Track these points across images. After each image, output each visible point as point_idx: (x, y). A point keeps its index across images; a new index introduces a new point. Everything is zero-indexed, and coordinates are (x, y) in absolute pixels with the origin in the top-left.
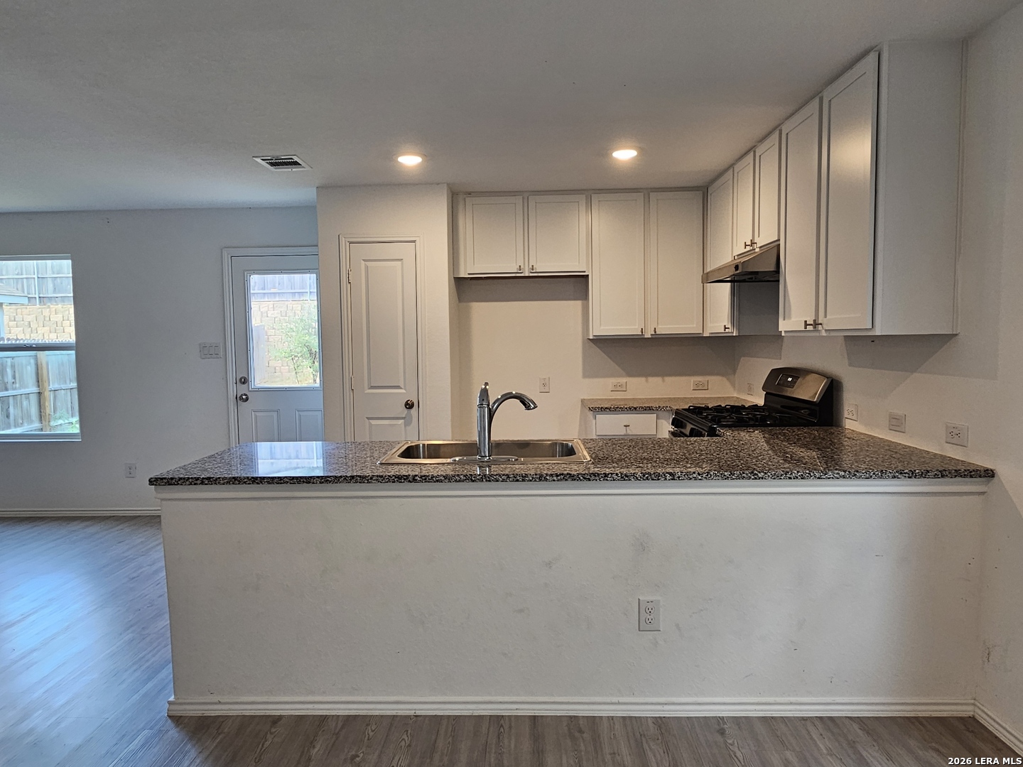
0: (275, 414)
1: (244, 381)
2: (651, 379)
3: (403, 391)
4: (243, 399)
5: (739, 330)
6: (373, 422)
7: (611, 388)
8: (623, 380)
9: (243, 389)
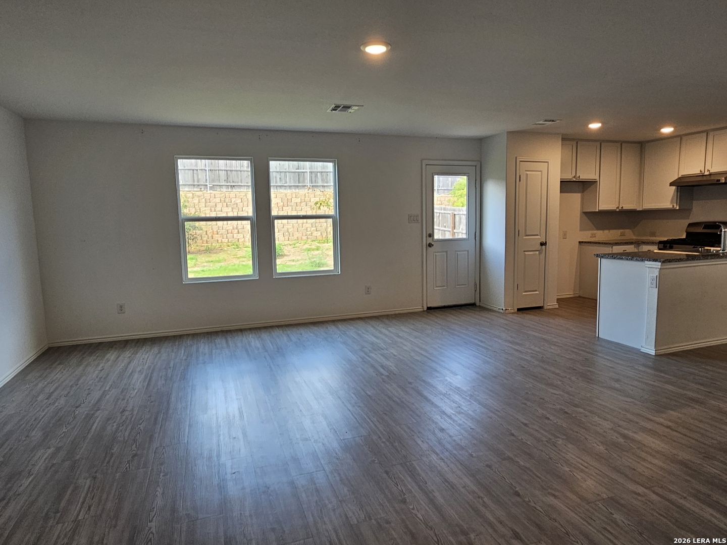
0: (445, 253)
1: (431, 235)
2: (611, 231)
3: (539, 237)
4: (430, 245)
5: (679, 207)
6: (527, 253)
7: (590, 235)
8: (595, 232)
9: (430, 240)
